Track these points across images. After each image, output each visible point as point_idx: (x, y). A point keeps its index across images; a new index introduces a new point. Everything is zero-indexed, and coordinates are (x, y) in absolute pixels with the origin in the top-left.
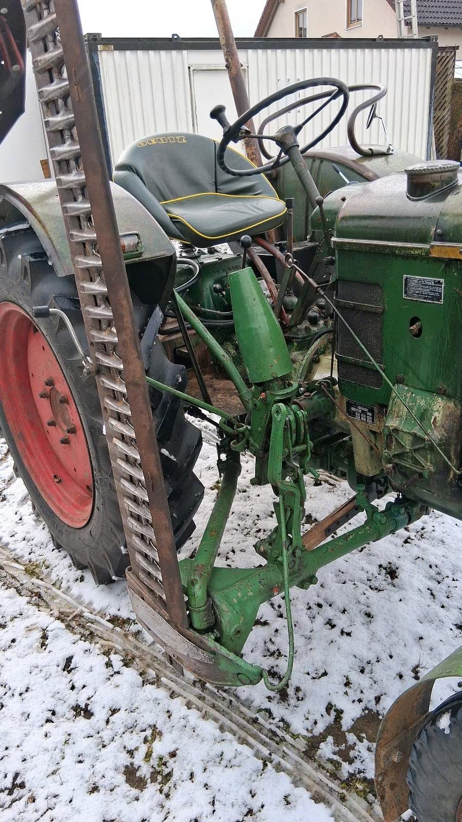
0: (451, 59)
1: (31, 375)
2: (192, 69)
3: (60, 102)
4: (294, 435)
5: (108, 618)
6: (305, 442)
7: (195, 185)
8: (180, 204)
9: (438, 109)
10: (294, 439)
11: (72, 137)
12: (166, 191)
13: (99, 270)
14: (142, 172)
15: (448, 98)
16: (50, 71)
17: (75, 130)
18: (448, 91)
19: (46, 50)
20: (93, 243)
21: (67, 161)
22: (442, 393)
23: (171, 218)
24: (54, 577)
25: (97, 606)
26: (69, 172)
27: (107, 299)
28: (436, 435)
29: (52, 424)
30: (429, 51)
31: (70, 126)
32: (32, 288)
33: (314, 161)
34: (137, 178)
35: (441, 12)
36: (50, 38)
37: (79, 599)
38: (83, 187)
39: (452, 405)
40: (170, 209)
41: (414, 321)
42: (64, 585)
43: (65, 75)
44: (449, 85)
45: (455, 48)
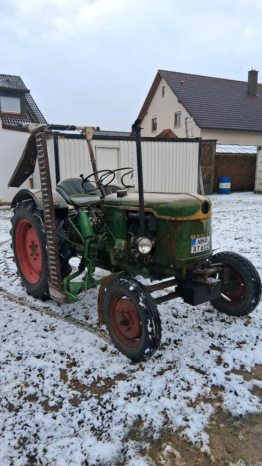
0: (214, 145)
1: (26, 241)
2: (96, 147)
3: (44, 176)
4: (93, 250)
5: (43, 307)
6: (95, 252)
7: (79, 192)
8: (74, 197)
9: (209, 165)
10: (93, 251)
11: (46, 182)
12: (70, 193)
13: (48, 207)
14: (64, 188)
15: (213, 161)
16: (42, 170)
17: (46, 181)
18: (213, 158)
19: (42, 166)
20: (48, 202)
21: (44, 186)
22: (124, 239)
23: (70, 200)
24: (27, 300)
25: (40, 305)
26: (44, 188)
27: (49, 213)
28: (122, 249)
29: (31, 255)
30: (198, 144)
31: (46, 180)
32: (32, 214)
33: (113, 187)
34: (62, 189)
35: (216, 123)
36: (43, 165)
37: (34, 304)
38: (47, 191)
39: (126, 242)
40: (70, 198)
41: (118, 223)
42: (30, 302)
43: (45, 171)
44: (214, 155)
45: (216, 140)
